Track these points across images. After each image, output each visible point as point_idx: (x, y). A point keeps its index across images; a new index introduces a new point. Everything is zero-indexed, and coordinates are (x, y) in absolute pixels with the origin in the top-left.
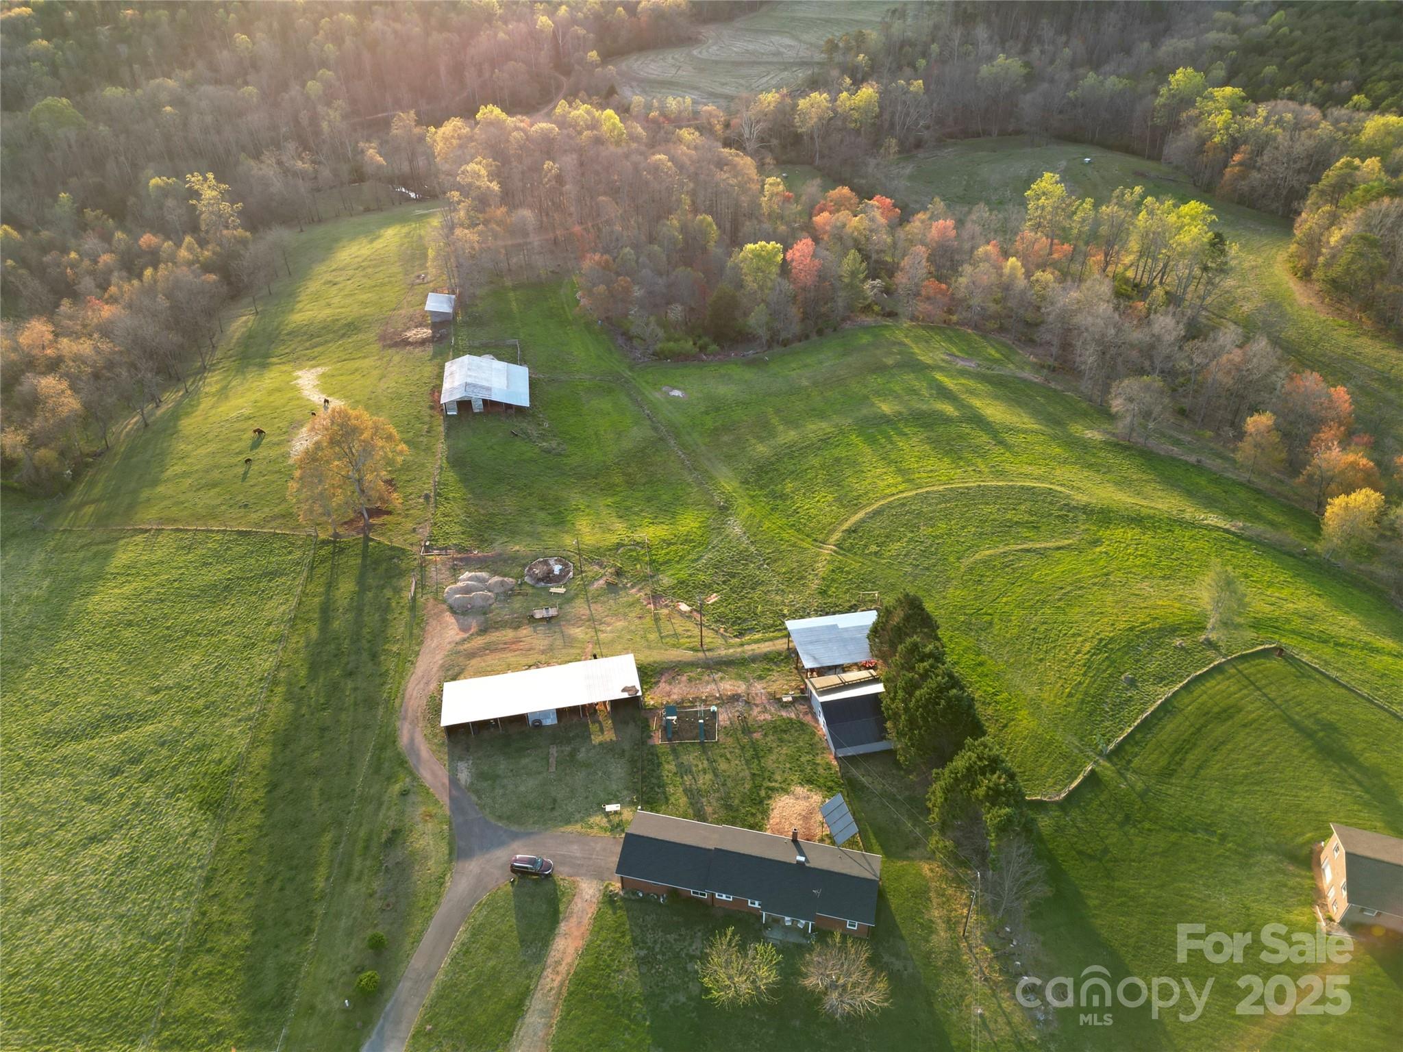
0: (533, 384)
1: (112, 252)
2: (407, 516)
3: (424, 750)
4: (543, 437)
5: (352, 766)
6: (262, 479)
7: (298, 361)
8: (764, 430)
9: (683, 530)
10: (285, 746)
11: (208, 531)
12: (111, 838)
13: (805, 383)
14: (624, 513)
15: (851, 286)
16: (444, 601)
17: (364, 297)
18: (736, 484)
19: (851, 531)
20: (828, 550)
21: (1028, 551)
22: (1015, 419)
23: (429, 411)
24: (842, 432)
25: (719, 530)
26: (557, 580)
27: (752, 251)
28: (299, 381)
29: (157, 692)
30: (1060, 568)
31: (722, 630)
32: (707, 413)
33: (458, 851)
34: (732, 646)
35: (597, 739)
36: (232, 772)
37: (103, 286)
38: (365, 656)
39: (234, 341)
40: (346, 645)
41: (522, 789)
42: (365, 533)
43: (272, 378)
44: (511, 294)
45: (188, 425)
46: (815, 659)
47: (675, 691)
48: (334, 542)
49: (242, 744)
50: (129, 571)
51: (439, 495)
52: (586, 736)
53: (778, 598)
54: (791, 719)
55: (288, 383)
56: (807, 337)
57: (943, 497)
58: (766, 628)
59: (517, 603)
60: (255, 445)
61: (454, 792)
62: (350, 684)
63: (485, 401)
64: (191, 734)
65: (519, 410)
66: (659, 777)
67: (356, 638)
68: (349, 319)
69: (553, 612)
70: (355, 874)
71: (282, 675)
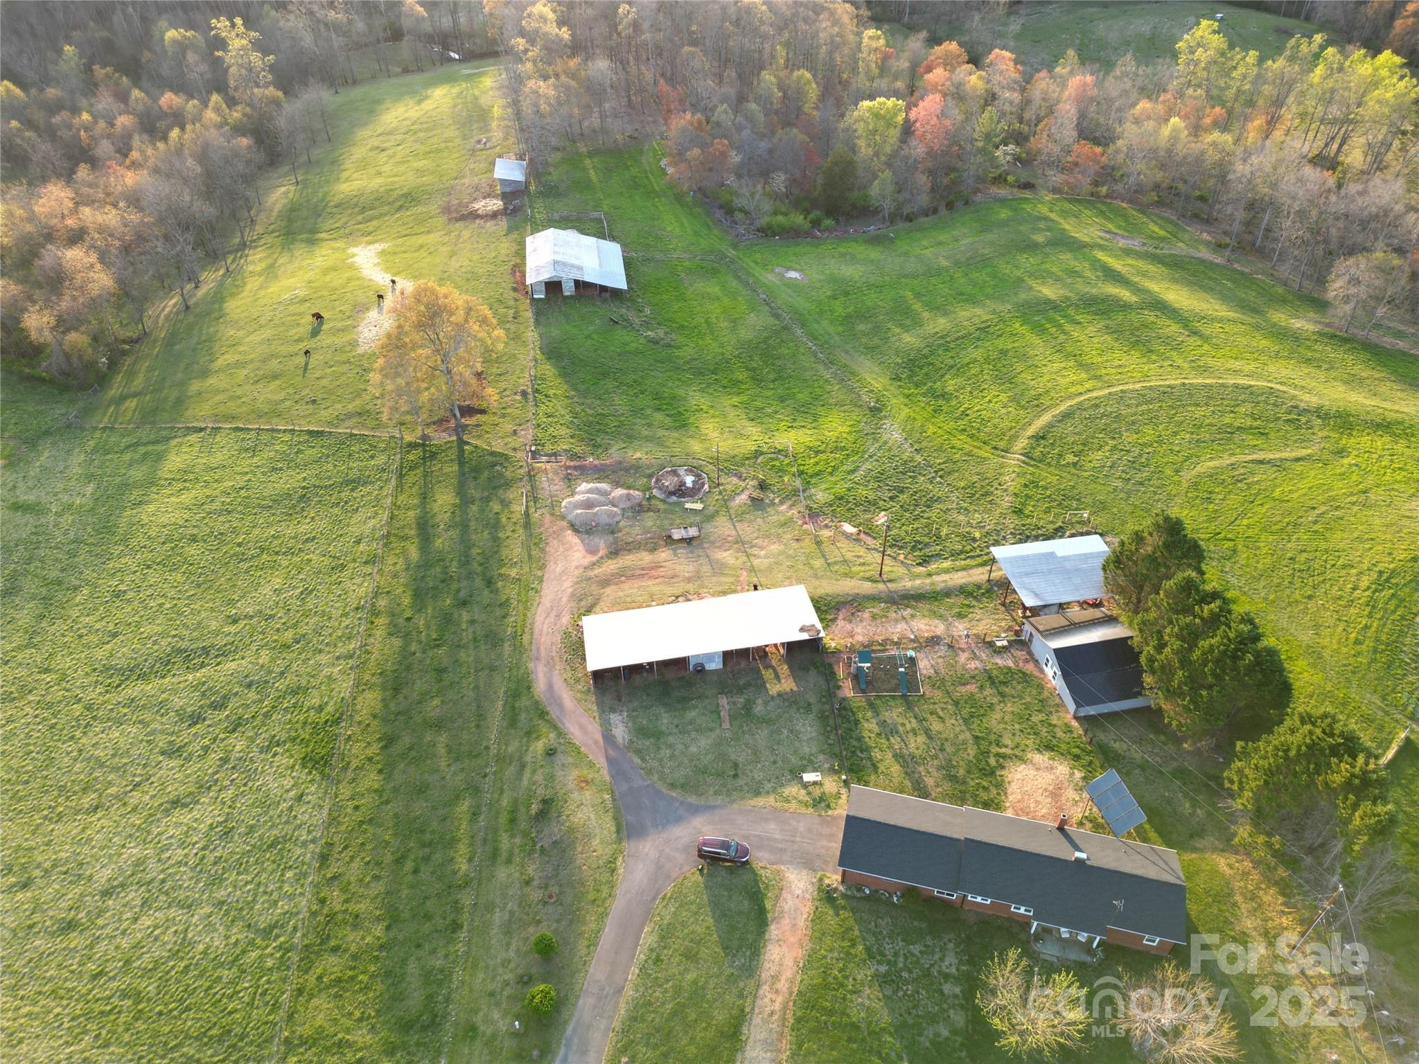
0: (628, 264)
1: (129, 113)
2: (504, 416)
3: (568, 699)
4: (646, 324)
5: (481, 716)
6: (329, 371)
7: (352, 236)
8: (905, 316)
9: (832, 435)
10: (396, 690)
11: (273, 430)
12: (197, 802)
13: (945, 263)
14: (756, 415)
15: (982, 151)
16: (563, 517)
17: (420, 164)
18: (885, 380)
19: (1039, 438)
20: (1014, 460)
21: (1261, 462)
22: (1205, 306)
23: (513, 294)
24: (1002, 320)
25: (874, 435)
26: (691, 493)
27: (870, 109)
28: (355, 259)
29: (235, 621)
30: (1304, 484)
31: (902, 557)
32: (834, 298)
33: (627, 830)
34: (918, 576)
35: (774, 689)
36: (337, 722)
37: (124, 151)
38: (479, 582)
39: (275, 214)
40: (454, 568)
41: (693, 749)
42: (458, 435)
43: (323, 255)
44: (588, 162)
45: (234, 307)
46: (1036, 595)
47: (859, 630)
48: (424, 445)
49: (345, 687)
50: (186, 477)
51: (537, 391)
52: (761, 686)
53: (961, 518)
54: (1009, 668)
55: (343, 261)
56: (935, 211)
57: (1143, 398)
58: (955, 555)
59: (649, 520)
60: (315, 333)
61: (611, 752)
62: (465, 616)
63: (577, 283)
64: (282, 673)
65: (615, 293)
66: (860, 739)
67: (466, 560)
68: (405, 190)
69: (693, 532)
70: (504, 855)
71: (382, 603)
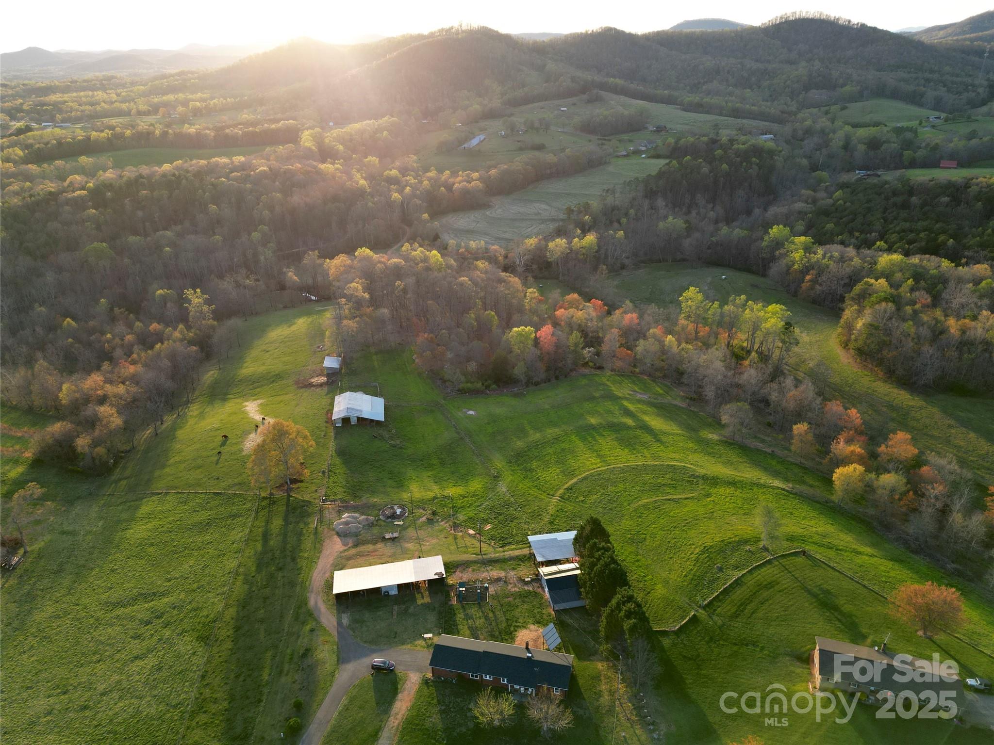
0: (386, 408)
1: (132, 334)
2: (312, 483)
3: (323, 607)
4: (392, 438)
5: (282, 617)
6: (227, 464)
7: (246, 396)
8: (521, 432)
9: (472, 489)
10: (244, 607)
11: (196, 493)
12: (147, 657)
13: (547, 407)
14: (438, 480)
15: (575, 351)
16: (334, 530)
17: (286, 359)
18: (504, 463)
19: (569, 489)
20: (555, 500)
21: (669, 500)
22: (668, 427)
23: (325, 424)
24: (566, 434)
25: (493, 489)
26: (398, 517)
27: (517, 332)
28: (247, 408)
29: (170, 581)
30: (687, 509)
31: (492, 544)
32: (489, 424)
33: (342, 659)
34: (498, 552)
35: (420, 602)
36: (214, 622)
37: (129, 354)
38: (289, 559)
39: (206, 385)
40: (277, 553)
41: (378, 627)
42: (287, 492)
43: (230, 406)
44: (374, 357)
45: (181, 434)
46: (543, 556)
47: (465, 576)
48: (270, 498)
49: (220, 607)
50: (150, 516)
51: (330, 471)
52: (414, 600)
53: (526, 526)
54: (530, 591)
55: (240, 409)
56: (549, 380)
57: (622, 470)
58: (518, 543)
59: (375, 530)
60: (223, 444)
61: (340, 629)
62: (280, 574)
63: (358, 418)
64: (190, 602)
65: (378, 423)
66: (455, 621)
67: (283, 550)
68: (277, 372)
69: (396, 535)
70: (285, 672)
71: (241, 570)
